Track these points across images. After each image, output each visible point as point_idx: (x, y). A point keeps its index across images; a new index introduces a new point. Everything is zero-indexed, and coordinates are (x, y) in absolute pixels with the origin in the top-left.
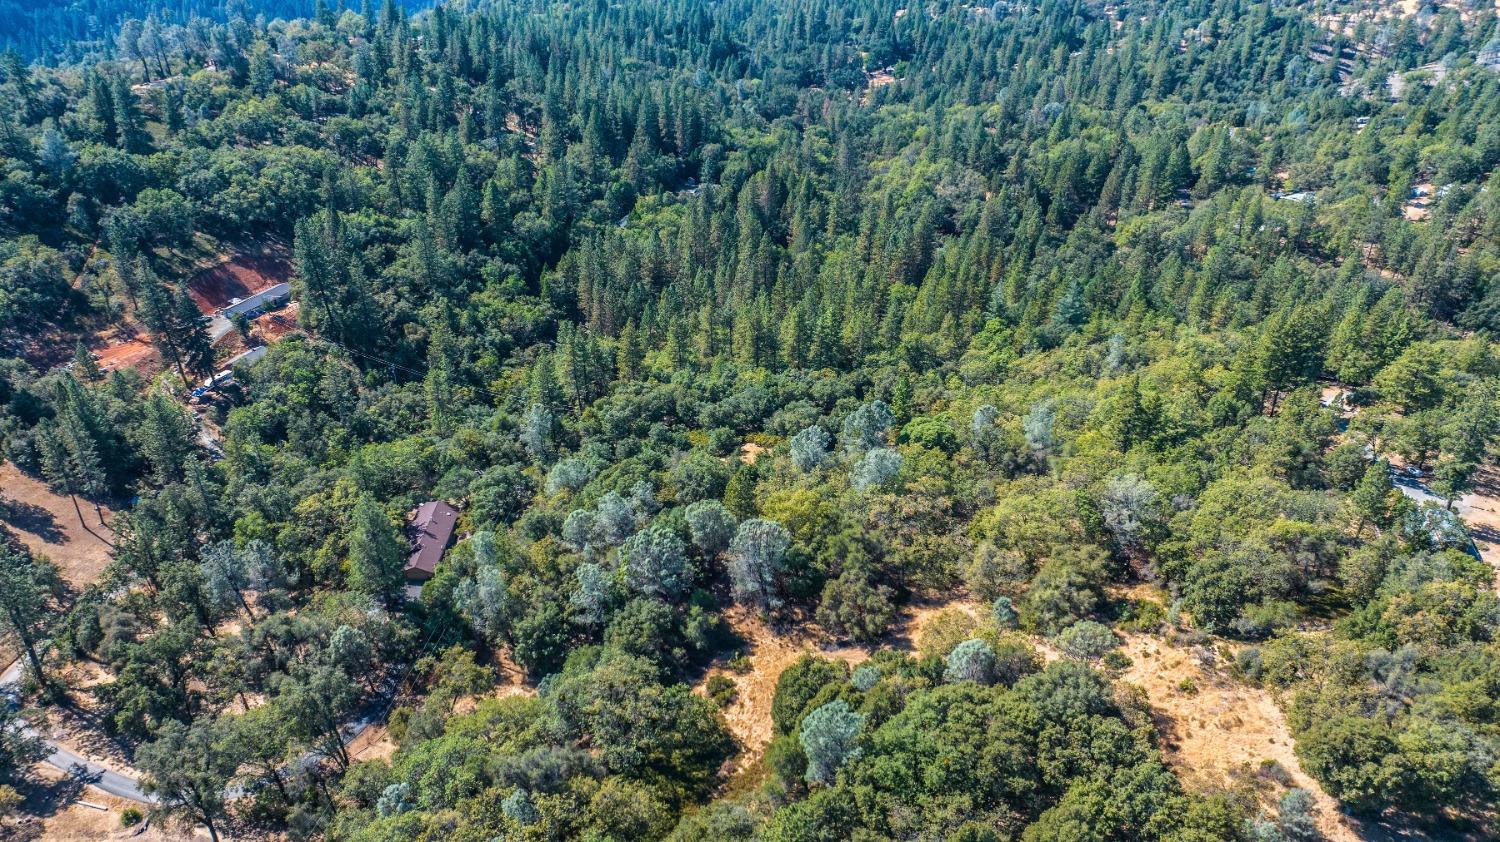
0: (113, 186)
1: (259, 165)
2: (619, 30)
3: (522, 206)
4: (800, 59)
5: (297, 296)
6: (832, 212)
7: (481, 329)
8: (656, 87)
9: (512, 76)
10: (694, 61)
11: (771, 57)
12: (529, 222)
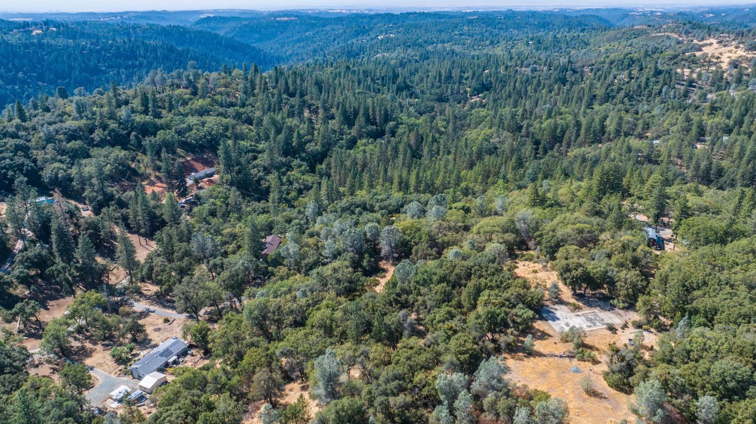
0: (146, 130)
1: (203, 124)
2: (355, 78)
3: (310, 141)
4: (438, 91)
5: (218, 172)
6: (442, 146)
7: (291, 183)
8: (369, 101)
9: (307, 94)
10: (388, 91)
11: (425, 90)
12: (311, 147)
